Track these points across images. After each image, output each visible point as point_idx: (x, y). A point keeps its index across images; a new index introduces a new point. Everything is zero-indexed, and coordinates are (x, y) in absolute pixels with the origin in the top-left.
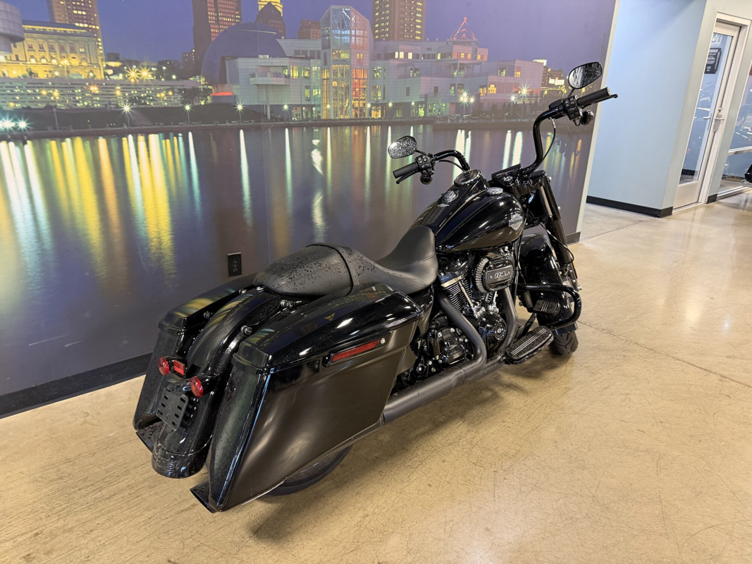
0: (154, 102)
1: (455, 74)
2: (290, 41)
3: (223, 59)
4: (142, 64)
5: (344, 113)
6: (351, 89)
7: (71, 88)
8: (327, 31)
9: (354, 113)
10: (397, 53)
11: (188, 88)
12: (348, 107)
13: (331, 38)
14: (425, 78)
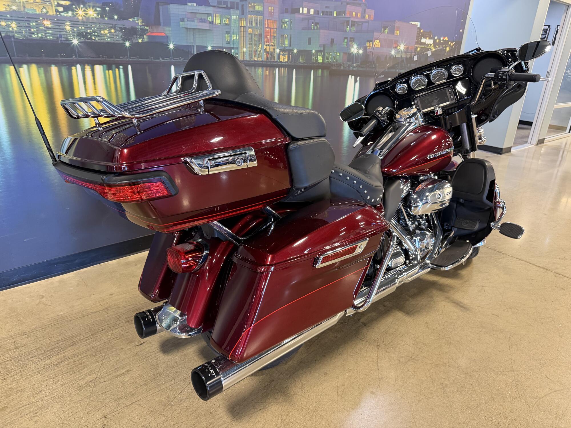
0: (99, 38)
1: (348, 29)
3: (158, 4)
4: (88, 4)
5: (257, 55)
6: (263, 36)
7: (26, 21)
9: (265, 56)
10: (301, 9)
11: (128, 27)
12: (261, 50)
14: (324, 31)
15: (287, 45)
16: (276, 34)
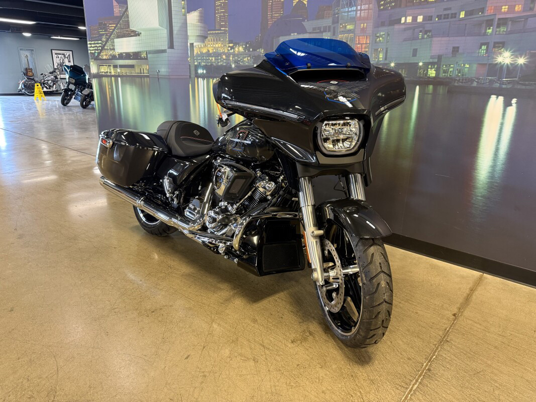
0: (243, 63)
1: (490, 31)
2: (310, 22)
4: (240, 44)
7: (218, 56)
8: (337, 11)
10: (403, 19)
13: (340, 15)
14: (439, 39)
15: (381, 59)
16: (368, 49)
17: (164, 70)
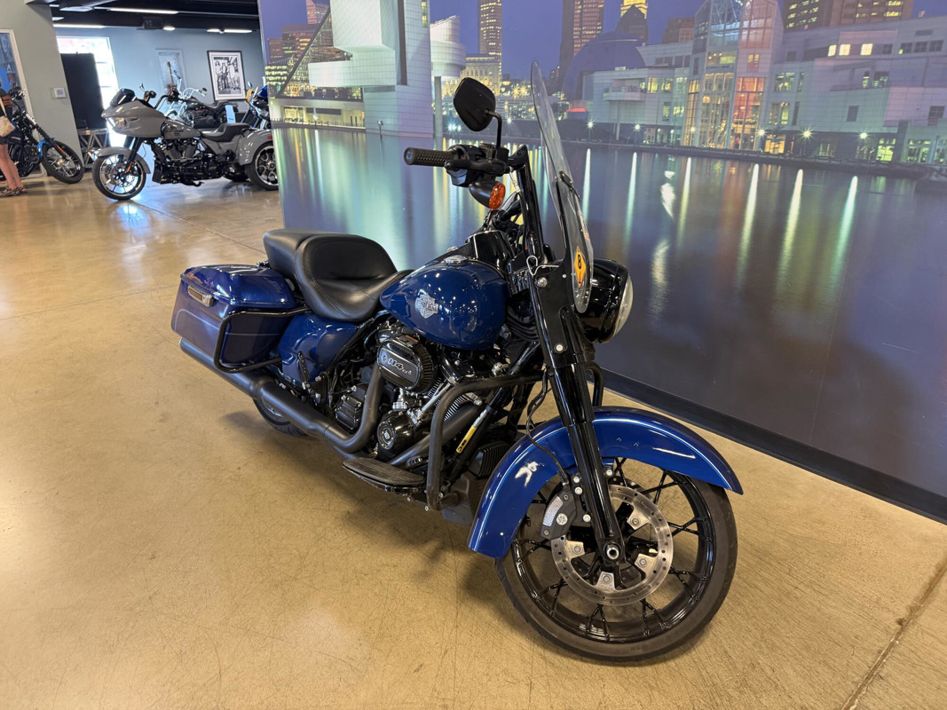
2: (651, 48)
3: (582, 74)
5: (716, 140)
6: (732, 105)
8: (703, 28)
9: (732, 142)
10: (833, 48)
12: (724, 131)
13: (709, 37)
14: (905, 89)
15: (786, 123)
16: (761, 102)
17: (390, 122)
